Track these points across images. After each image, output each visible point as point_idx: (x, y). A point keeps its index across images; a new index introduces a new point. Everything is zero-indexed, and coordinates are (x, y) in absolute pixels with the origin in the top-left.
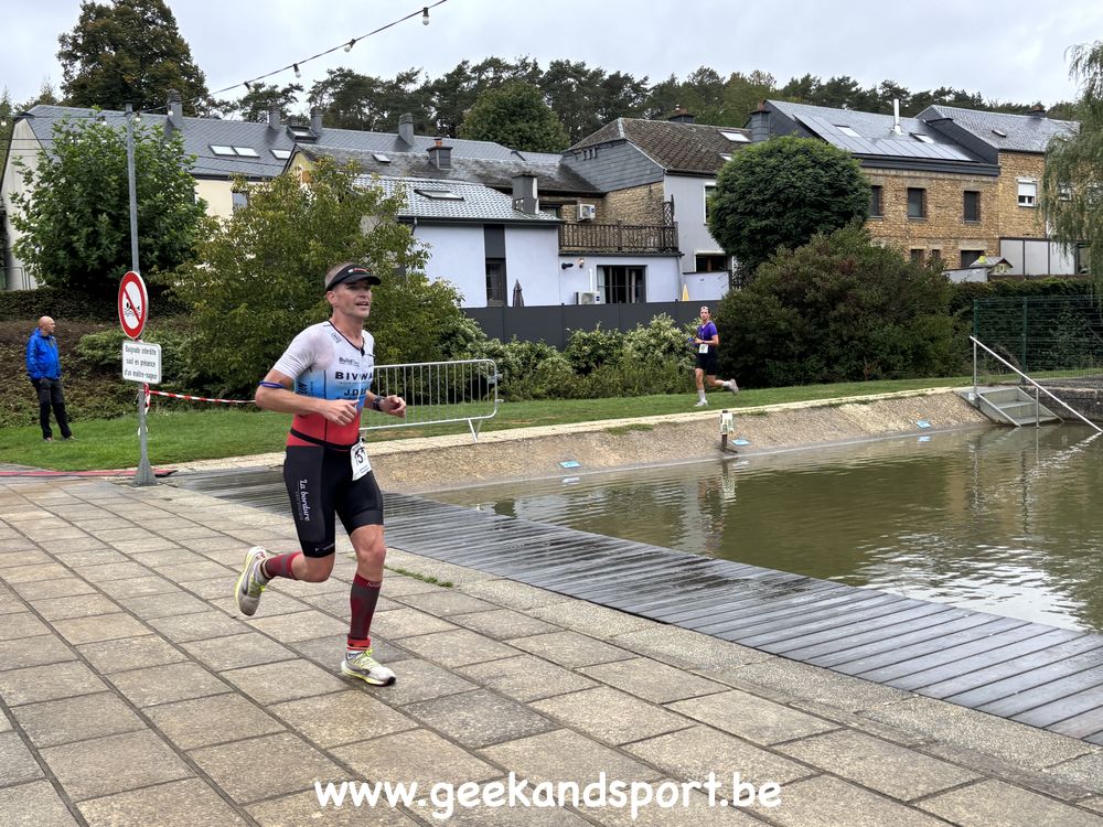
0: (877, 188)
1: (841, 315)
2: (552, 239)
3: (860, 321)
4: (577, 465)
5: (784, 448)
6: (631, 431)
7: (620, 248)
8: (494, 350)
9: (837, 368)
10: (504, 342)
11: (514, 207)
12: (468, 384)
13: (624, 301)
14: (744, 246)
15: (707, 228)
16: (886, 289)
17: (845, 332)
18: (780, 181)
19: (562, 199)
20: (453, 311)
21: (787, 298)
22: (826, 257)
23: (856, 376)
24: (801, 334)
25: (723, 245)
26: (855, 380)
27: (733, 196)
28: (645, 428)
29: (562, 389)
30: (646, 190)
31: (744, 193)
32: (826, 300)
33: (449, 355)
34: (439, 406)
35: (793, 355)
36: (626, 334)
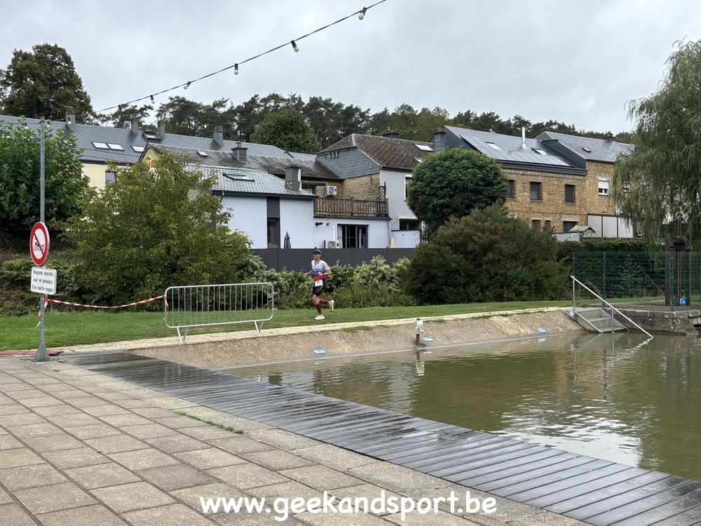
0: (512, 182)
1: (490, 260)
2: (308, 208)
3: (502, 264)
4: (324, 352)
5: (455, 343)
6: (358, 331)
7: (352, 214)
8: (271, 276)
9: (487, 293)
10: (278, 271)
11: (286, 187)
12: (255, 297)
13: (354, 247)
14: (429, 215)
15: (406, 203)
16: (518, 244)
17: (492, 270)
18: (452, 176)
19: (316, 182)
20: (245, 251)
21: (456, 248)
22: (480, 223)
23: (499, 298)
24: (465, 271)
25: (416, 214)
26: (498, 301)
27: (423, 184)
28: (367, 329)
30: (369, 178)
31: (429, 183)
32: (480, 250)
33: (243, 279)
34: (235, 311)
35: (460, 284)
36: (355, 268)
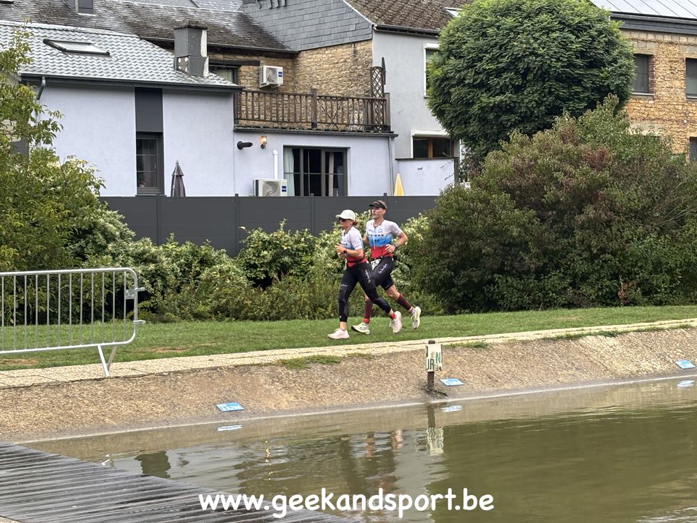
0: (645, 59)
1: (589, 220)
2: (223, 113)
3: (614, 229)
4: (239, 407)
5: (506, 390)
6: (311, 365)
7: (314, 125)
8: (144, 253)
9: (585, 289)
10: (157, 243)
11: (176, 67)
12: (109, 296)
13: (318, 193)
14: (473, 127)
15: (426, 102)
16: (648, 189)
17: (594, 243)
18: (518, 47)
19: (240, 58)
20: (89, 201)
21: (522, 197)
22: (571, 146)
23: (609, 299)
24: (539, 242)
25: (447, 126)
26: (607, 305)
27: (461, 63)
28: (331, 361)
29: (232, 306)
30: (350, 50)
31: (474, 61)
32: (570, 200)
33: (84, 259)
34: (70, 326)
35: (529, 271)
36: (319, 236)
